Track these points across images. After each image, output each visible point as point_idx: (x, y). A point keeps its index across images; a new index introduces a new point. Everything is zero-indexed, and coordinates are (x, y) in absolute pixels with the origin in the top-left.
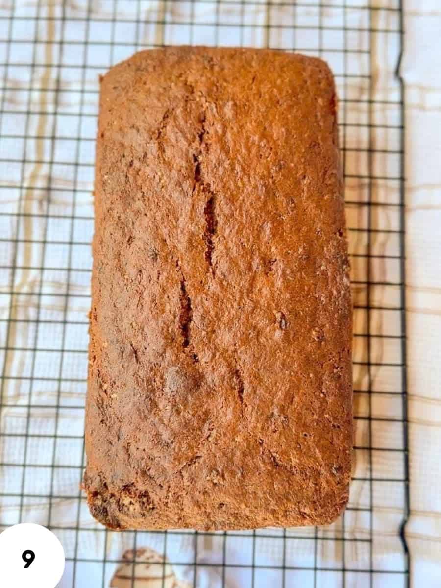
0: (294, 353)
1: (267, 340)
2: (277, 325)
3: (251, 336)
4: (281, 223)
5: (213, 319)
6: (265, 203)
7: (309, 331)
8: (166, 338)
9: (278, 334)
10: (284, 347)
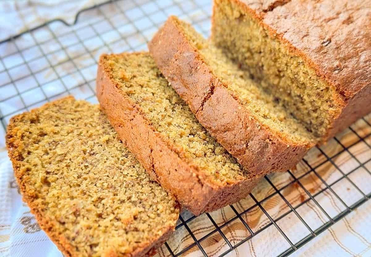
1: (308, 41)
3: (302, 33)
5: (292, 13)
7: (336, 59)
9: (316, 45)
10: (312, 51)
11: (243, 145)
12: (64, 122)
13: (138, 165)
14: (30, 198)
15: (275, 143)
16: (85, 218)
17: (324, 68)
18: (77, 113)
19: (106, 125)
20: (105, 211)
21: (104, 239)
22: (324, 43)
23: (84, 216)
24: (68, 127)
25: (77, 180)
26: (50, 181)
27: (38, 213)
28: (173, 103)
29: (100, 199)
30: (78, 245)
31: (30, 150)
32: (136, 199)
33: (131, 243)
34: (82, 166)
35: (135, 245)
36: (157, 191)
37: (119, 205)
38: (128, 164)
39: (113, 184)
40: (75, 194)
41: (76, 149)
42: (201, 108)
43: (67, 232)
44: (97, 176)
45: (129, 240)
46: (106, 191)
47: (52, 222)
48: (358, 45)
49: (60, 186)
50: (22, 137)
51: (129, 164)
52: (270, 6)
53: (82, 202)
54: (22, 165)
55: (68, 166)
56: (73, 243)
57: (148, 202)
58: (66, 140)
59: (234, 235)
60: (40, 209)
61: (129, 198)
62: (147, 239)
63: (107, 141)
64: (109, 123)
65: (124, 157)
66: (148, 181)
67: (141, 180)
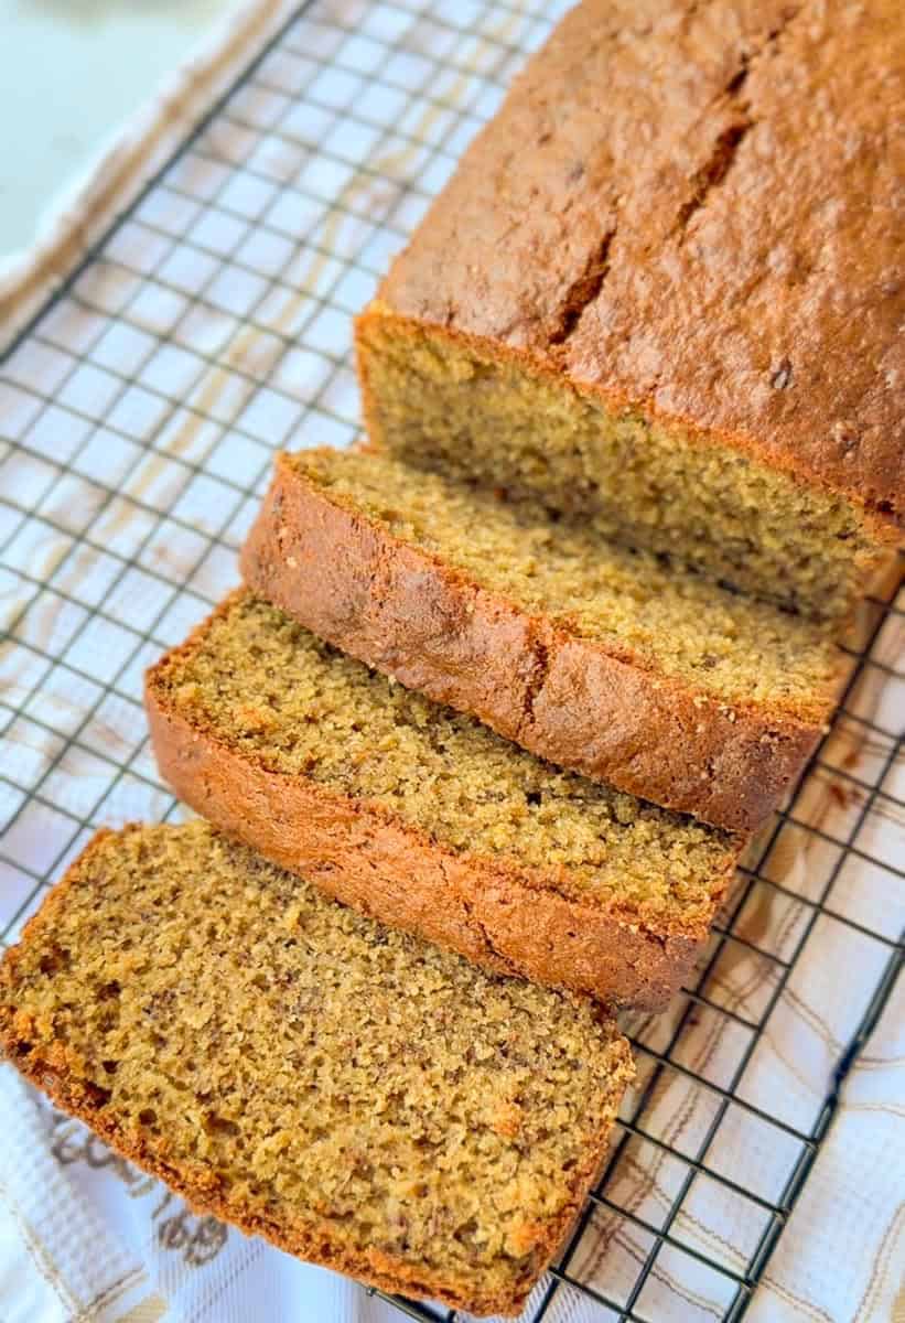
0: (776, 439)
1: (731, 394)
2: (767, 375)
3: (700, 373)
4: (867, 213)
5: (638, 314)
6: (849, 169)
7: (832, 418)
8: (524, 308)
9: (760, 394)
10: (759, 421)
11: (699, 774)
12: (143, 925)
13: (430, 953)
14: (210, 1195)
15: (788, 738)
16: (395, 1171)
17: (816, 461)
18: (157, 878)
19: (265, 875)
20: (430, 1125)
21: (481, 1202)
22: (775, 377)
23: (387, 1169)
24: (166, 935)
25: (299, 1078)
26: (229, 1118)
27: (264, 1224)
28: (422, 723)
29: (397, 1098)
30: (428, 1254)
31: (107, 1059)
32: (489, 1052)
33: (556, 1176)
34: (283, 1028)
35: (569, 1175)
36: (528, 1002)
37: (455, 1091)
38: (401, 960)
39: (401, 1038)
40: (322, 1118)
41: (233, 987)
42: (527, 719)
43: (376, 1233)
44: (343, 1038)
45: (547, 1172)
46: (396, 1067)
47: (320, 1230)
48: (864, 343)
49: (266, 1119)
50: (59, 1031)
51: (404, 960)
52: (563, 315)
53: (357, 1132)
54: (118, 1116)
55: (247, 1049)
56: (412, 1255)
57: (524, 1043)
58: (186, 975)
59: (733, 987)
60: (260, 1212)
61: (469, 1057)
62: (587, 1144)
63: (302, 921)
64: (268, 865)
65: (379, 948)
66: (486, 986)
67: (464, 991)
